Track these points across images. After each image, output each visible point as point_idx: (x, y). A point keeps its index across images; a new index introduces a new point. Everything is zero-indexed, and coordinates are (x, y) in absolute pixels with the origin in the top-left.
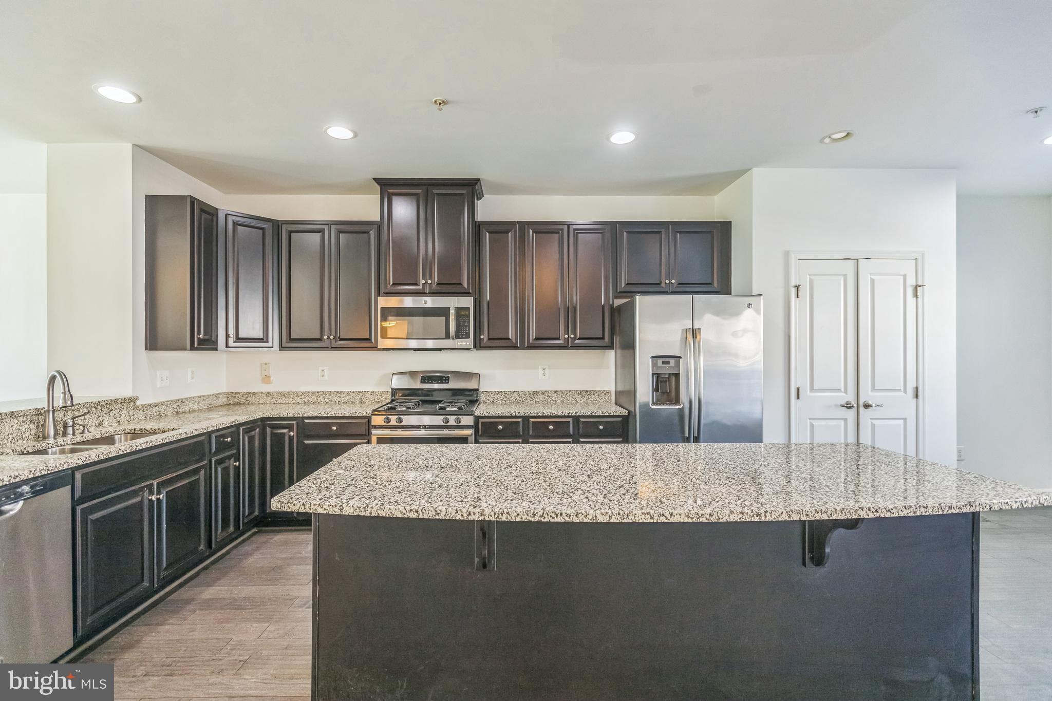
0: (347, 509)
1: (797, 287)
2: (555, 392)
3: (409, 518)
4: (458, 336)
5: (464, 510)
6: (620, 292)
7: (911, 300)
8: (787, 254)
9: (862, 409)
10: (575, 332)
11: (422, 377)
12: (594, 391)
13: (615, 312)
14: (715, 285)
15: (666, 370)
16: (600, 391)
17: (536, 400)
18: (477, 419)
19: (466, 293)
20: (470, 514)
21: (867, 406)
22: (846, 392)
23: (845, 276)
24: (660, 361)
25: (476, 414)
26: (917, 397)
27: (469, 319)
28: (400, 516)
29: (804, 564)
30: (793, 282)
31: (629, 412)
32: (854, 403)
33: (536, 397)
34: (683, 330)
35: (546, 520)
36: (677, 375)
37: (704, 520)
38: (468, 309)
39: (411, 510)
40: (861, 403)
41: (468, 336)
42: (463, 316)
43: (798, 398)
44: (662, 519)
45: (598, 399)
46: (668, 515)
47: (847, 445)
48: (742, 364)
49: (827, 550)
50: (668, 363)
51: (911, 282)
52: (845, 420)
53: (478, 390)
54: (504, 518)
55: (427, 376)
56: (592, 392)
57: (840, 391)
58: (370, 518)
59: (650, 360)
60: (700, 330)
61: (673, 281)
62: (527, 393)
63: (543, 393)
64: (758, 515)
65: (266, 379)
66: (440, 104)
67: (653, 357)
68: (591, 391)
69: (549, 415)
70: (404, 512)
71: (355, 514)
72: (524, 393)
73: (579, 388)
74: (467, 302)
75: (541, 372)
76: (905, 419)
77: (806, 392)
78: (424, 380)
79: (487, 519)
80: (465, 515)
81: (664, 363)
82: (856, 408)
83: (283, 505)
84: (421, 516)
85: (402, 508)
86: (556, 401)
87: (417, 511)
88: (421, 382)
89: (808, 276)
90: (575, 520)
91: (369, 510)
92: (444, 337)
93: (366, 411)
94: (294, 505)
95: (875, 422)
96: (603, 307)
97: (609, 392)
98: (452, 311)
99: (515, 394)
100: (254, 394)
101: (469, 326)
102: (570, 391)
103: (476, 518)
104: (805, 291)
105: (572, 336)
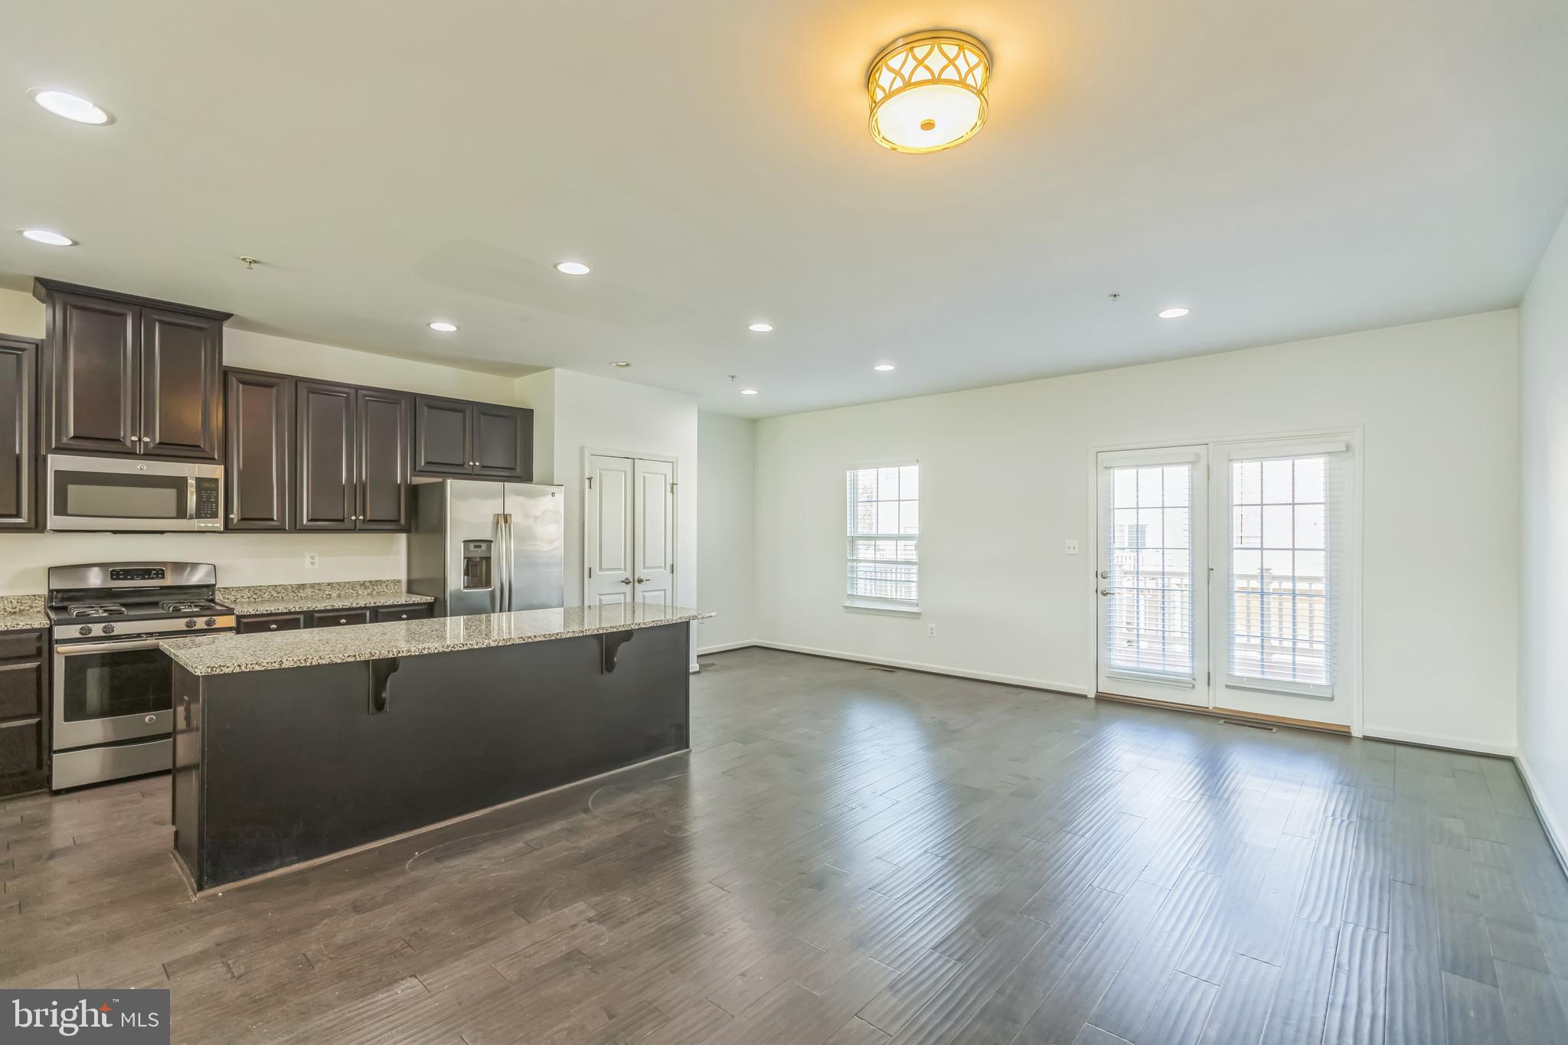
0: (288, 663)
1: (590, 479)
2: (329, 584)
3: (347, 662)
4: (199, 515)
5: (395, 650)
6: (419, 471)
7: (669, 495)
8: (582, 449)
9: (636, 584)
10: (364, 514)
11: (112, 571)
12: (380, 581)
13: (414, 491)
14: (518, 470)
15: (477, 553)
16: (388, 581)
17: (302, 595)
18: (239, 618)
19: (210, 460)
20: (399, 652)
21: (640, 581)
22: (625, 570)
23: (625, 472)
24: (472, 546)
25: (237, 613)
26: (673, 572)
27: (217, 494)
28: (339, 661)
29: (602, 673)
30: (587, 475)
31: (435, 599)
32: (631, 579)
33: (301, 591)
34: (494, 515)
35: (456, 649)
36: (488, 559)
37: (553, 638)
38: (216, 480)
39: (349, 656)
40: (636, 578)
41: (215, 515)
42: (206, 489)
43: (590, 577)
44: (530, 640)
45: (385, 590)
46: (533, 637)
47: (625, 603)
48: (545, 547)
49: (615, 659)
50: (480, 547)
51: (670, 481)
52: (625, 593)
53: (214, 585)
54: (426, 652)
55: (121, 570)
56: (379, 582)
57: (620, 569)
58: (311, 667)
59: (462, 544)
60: (510, 515)
61: (477, 464)
62: (289, 587)
63: (312, 586)
64: (582, 632)
66: (250, 262)
67: (465, 542)
68: (376, 581)
69: (341, 607)
70: (343, 658)
71: (295, 666)
72: (285, 587)
73: (362, 579)
74: (216, 471)
75: (308, 560)
76: (665, 590)
77: (596, 571)
78: (115, 575)
79: (413, 654)
80: (395, 653)
81: (476, 547)
82: (632, 583)
83: (214, 669)
84: (358, 659)
85: (341, 656)
86: (329, 595)
87: (354, 656)
88: (112, 579)
89: (599, 470)
90: (476, 647)
91: (310, 661)
92: (175, 516)
94: (228, 667)
95: (645, 594)
96: (399, 486)
97: (399, 581)
98: (192, 482)
99: (270, 589)
101: (217, 502)
102: (349, 583)
103: (404, 655)
104: (596, 483)
105: (361, 517)
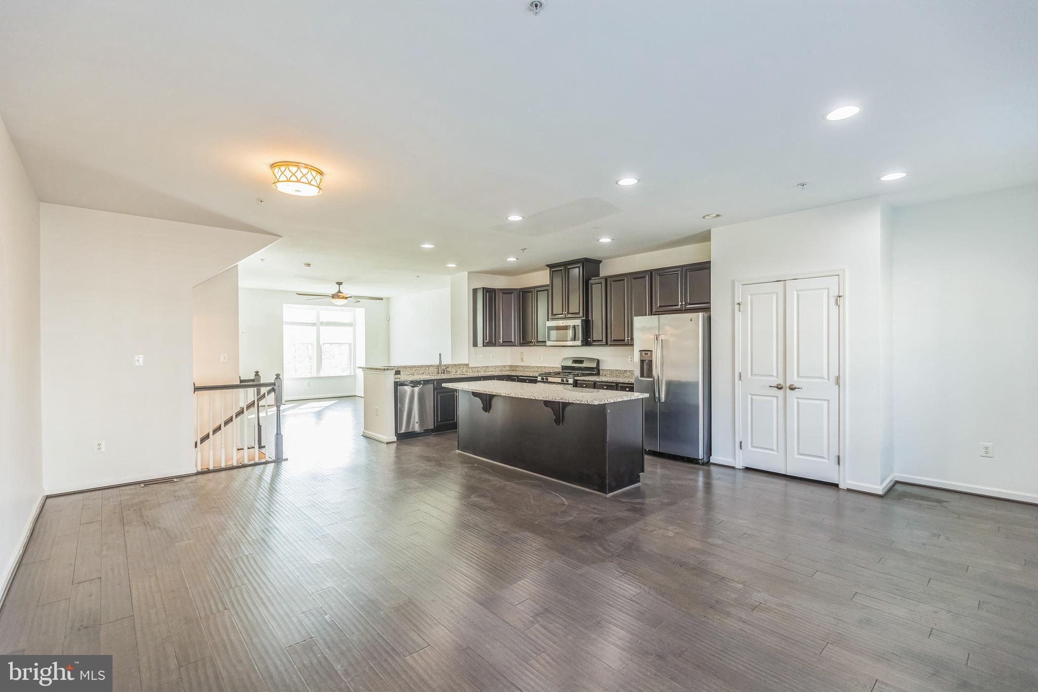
1: (740, 304)
4: (575, 339)
6: (655, 312)
7: (834, 309)
8: (733, 282)
9: (789, 390)
11: (573, 360)
15: (646, 358)
19: (580, 318)
21: (793, 388)
22: (777, 377)
23: (777, 294)
24: (644, 353)
26: (838, 383)
27: (579, 331)
30: (737, 302)
32: (783, 386)
34: (654, 335)
36: (651, 361)
38: (578, 325)
40: (788, 385)
41: (578, 340)
42: (576, 329)
43: (741, 380)
50: (647, 354)
51: (834, 293)
52: (776, 397)
55: (575, 360)
57: (772, 376)
61: (684, 303)
65: (522, 360)
67: (640, 351)
74: (579, 322)
76: (828, 401)
77: (746, 376)
81: (645, 354)
82: (784, 389)
88: (572, 363)
89: (749, 296)
93: (536, 374)
95: (799, 402)
98: (572, 327)
100: (518, 366)
101: (579, 334)
104: (746, 307)
105: (630, 338)
